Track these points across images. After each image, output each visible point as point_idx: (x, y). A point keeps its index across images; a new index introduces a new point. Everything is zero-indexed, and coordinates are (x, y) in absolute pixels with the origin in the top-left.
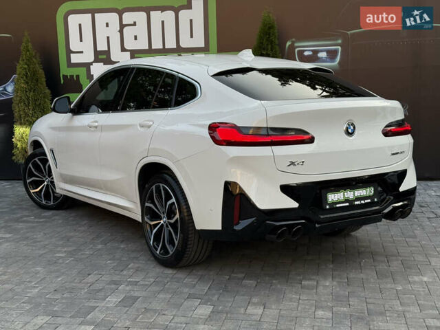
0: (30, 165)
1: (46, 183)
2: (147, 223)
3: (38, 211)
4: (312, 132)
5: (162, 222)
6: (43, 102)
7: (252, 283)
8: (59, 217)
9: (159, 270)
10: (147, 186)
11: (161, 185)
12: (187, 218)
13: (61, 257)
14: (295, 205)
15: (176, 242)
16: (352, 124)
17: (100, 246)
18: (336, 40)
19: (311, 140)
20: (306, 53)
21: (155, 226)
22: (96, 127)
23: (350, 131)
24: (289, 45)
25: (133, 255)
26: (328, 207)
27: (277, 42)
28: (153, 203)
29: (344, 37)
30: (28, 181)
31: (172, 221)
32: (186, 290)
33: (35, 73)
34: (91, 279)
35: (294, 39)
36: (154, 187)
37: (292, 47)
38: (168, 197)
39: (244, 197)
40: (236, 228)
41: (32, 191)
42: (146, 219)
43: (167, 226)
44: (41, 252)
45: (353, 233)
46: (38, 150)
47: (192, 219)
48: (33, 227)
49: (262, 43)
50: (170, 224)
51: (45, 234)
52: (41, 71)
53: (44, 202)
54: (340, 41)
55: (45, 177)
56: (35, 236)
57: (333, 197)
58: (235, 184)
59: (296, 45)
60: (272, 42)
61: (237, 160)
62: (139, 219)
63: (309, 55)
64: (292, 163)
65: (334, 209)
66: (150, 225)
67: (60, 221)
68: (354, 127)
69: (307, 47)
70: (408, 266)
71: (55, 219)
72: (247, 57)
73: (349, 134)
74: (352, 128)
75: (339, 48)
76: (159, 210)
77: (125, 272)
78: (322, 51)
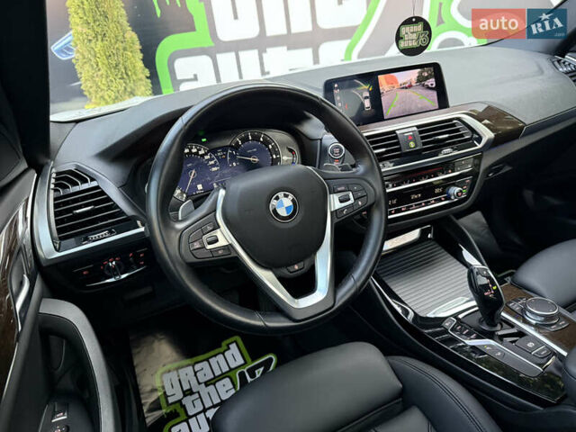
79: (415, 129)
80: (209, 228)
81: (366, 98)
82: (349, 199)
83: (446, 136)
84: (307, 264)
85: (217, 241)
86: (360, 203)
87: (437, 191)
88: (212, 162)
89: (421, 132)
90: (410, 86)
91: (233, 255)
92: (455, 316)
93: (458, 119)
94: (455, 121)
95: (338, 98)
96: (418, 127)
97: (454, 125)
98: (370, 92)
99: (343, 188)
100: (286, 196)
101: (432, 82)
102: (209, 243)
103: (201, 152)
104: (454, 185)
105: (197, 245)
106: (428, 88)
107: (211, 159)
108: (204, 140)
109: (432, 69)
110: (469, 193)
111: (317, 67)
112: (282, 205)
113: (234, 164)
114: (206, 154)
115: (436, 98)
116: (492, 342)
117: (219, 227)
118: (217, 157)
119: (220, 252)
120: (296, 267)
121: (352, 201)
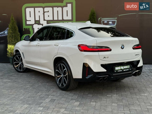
0: (15, 58)
1: (20, 64)
2: (56, 76)
3: (17, 73)
4: (111, 48)
5: (61, 76)
6: (17, 37)
7: (91, 95)
8: (25, 75)
9: (61, 91)
10: (56, 64)
11: (62, 64)
12: (70, 75)
13: (28, 87)
14: (105, 70)
15: (67, 82)
16: (123, 45)
17: (40, 84)
18: (115, 18)
19: (111, 50)
20: (105, 22)
21: (59, 77)
22: (39, 45)
23: (122, 47)
24: (100, 20)
25: (52, 87)
26: (115, 71)
27: (96, 18)
28: (59, 70)
29: (118, 17)
30: (14, 63)
31: (65, 76)
32: (70, 97)
33: (15, 27)
34: (39, 94)
35: (101, 17)
36: (59, 65)
37: (101, 20)
38: (64, 68)
39: (89, 68)
40: (87, 78)
41: (15, 66)
42: (56, 75)
43: (63, 77)
44: (22, 86)
45: (122, 81)
46: (18, 53)
47: (72, 75)
48: (17, 78)
49: (91, 19)
50: (64, 77)
51: (21, 80)
52: (17, 27)
53: (19, 70)
54: (116, 18)
55: (20, 62)
56: (18, 81)
57: (117, 68)
58: (86, 64)
59: (102, 19)
60: (94, 18)
61: (87, 56)
62: (54, 75)
63: (106, 23)
64: (105, 57)
65: (117, 72)
66: (57, 77)
67: (25, 76)
68: (124, 46)
69: (105, 20)
70: (140, 91)
71: (23, 76)
72: (88, 24)
73: (122, 48)
74: (123, 46)
75: (116, 20)
76: (60, 72)
77: (50, 92)
78: (110, 21)
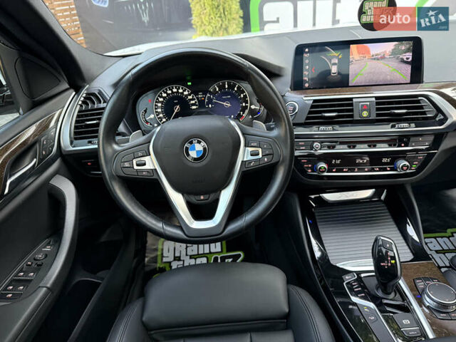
79: (374, 99)
80: (140, 154)
81: (335, 64)
82: (258, 154)
83: (404, 111)
84: (212, 197)
85: (144, 164)
86: (266, 159)
87: (385, 160)
88: (193, 102)
89: (377, 104)
90: (383, 58)
91: (155, 177)
92: (359, 273)
93: (426, 97)
94: (420, 98)
95: (307, 61)
96: (377, 98)
97: (418, 102)
98: (339, 60)
99: (255, 144)
100: (199, 142)
101: (409, 56)
102: (138, 165)
103: (186, 93)
104: (404, 158)
105: (127, 165)
106: (403, 61)
107: (193, 99)
108: (189, 84)
109: (411, 43)
110: (419, 170)
111: (296, 30)
112: (194, 149)
113: (210, 106)
114: (190, 95)
115: (410, 71)
116: (372, 305)
117: (150, 155)
118: (198, 98)
119: (144, 173)
120: (202, 197)
121: (260, 156)
